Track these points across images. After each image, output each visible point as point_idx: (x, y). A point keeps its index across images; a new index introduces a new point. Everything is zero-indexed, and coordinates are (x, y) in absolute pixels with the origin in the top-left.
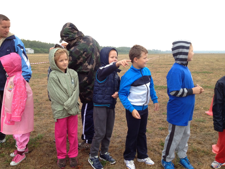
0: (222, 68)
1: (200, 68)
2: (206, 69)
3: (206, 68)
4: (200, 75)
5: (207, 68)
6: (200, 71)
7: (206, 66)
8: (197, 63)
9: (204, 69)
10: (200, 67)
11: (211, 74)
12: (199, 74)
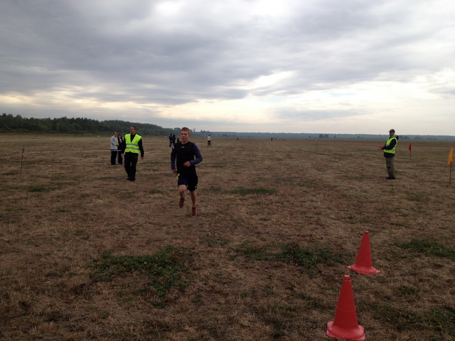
0: (297, 175)
1: (254, 177)
2: (265, 180)
3: (265, 177)
4: (247, 200)
5: (267, 176)
6: (250, 188)
7: (265, 170)
8: (251, 161)
9: (259, 178)
10: (254, 172)
11: (271, 197)
12: (247, 196)
